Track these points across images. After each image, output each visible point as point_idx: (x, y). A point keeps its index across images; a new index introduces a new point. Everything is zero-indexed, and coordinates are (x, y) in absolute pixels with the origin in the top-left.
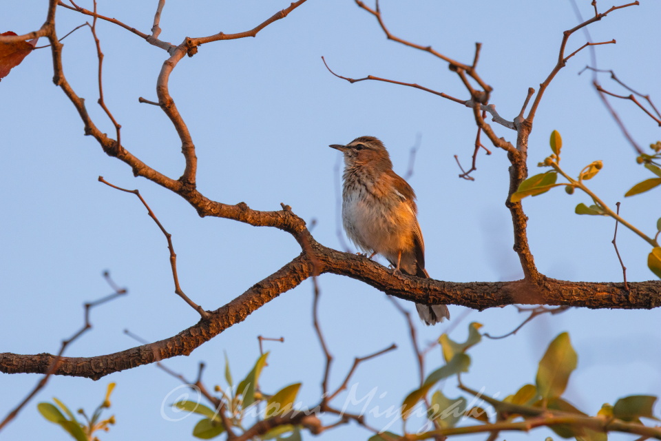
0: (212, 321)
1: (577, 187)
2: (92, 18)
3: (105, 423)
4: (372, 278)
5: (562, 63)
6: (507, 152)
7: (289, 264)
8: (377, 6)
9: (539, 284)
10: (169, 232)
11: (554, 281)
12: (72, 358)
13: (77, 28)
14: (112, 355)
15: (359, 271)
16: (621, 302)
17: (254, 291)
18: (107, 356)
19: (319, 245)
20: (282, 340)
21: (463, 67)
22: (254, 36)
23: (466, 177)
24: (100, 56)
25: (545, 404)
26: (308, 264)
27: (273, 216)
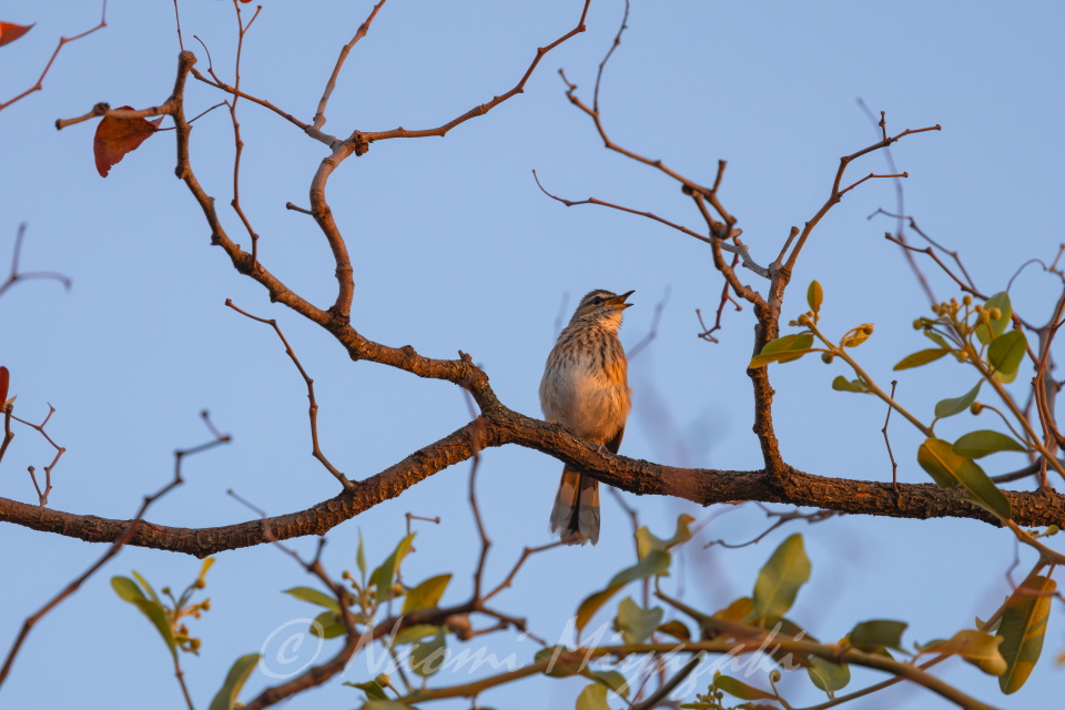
0: (357, 493)
1: (837, 354)
2: (232, 96)
3: (196, 608)
4: (568, 454)
5: (836, 197)
6: (753, 305)
8: (596, 104)
9: (783, 477)
10: (310, 376)
11: (803, 475)
12: (173, 529)
13: (213, 108)
14: (225, 528)
15: (553, 444)
16: (887, 507)
17: (414, 460)
18: (218, 529)
19: (504, 407)
20: (437, 521)
21: (700, 190)
22: (443, 135)
23: (707, 337)
24: (239, 145)
25: (762, 622)
26: (487, 429)
27: (447, 366)
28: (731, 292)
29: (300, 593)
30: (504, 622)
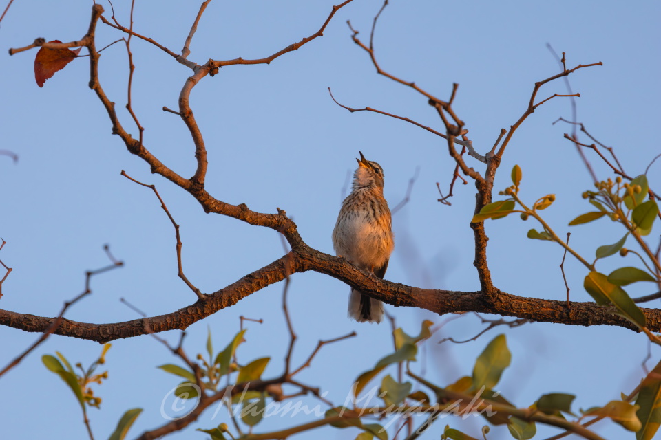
0: (207, 302)
1: (530, 214)
2: (128, 34)
3: (99, 377)
4: (349, 278)
5: (531, 109)
6: (475, 181)
7: (279, 260)
8: (371, 44)
9: (493, 296)
10: (177, 223)
11: (506, 295)
12: (83, 324)
13: (115, 43)
14: (119, 324)
15: (339, 272)
16: (562, 318)
17: (246, 281)
18: (114, 324)
19: (306, 246)
20: (261, 321)
21: (440, 103)
22: (268, 63)
23: (444, 201)
24: (132, 67)
26: (295, 261)
27: (269, 218)
28: (460, 172)
29: (168, 368)
30: (305, 390)
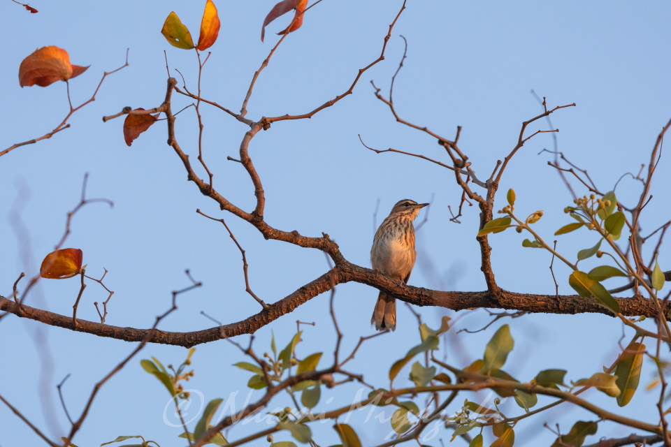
0: (270, 311)
1: (524, 228)
2: (197, 100)
3: (187, 375)
5: (521, 144)
6: (478, 203)
7: (326, 274)
8: (391, 98)
9: (498, 294)
10: (243, 249)
11: (508, 293)
12: (172, 333)
13: (187, 107)
14: (200, 332)
15: (374, 281)
16: (554, 309)
17: (300, 292)
18: (197, 332)
19: (347, 262)
20: (313, 324)
21: (448, 143)
22: (310, 118)
23: (454, 220)
24: (201, 127)
25: (489, 373)
26: (339, 274)
27: (316, 241)
28: (466, 196)
29: (241, 365)
30: (351, 377)
